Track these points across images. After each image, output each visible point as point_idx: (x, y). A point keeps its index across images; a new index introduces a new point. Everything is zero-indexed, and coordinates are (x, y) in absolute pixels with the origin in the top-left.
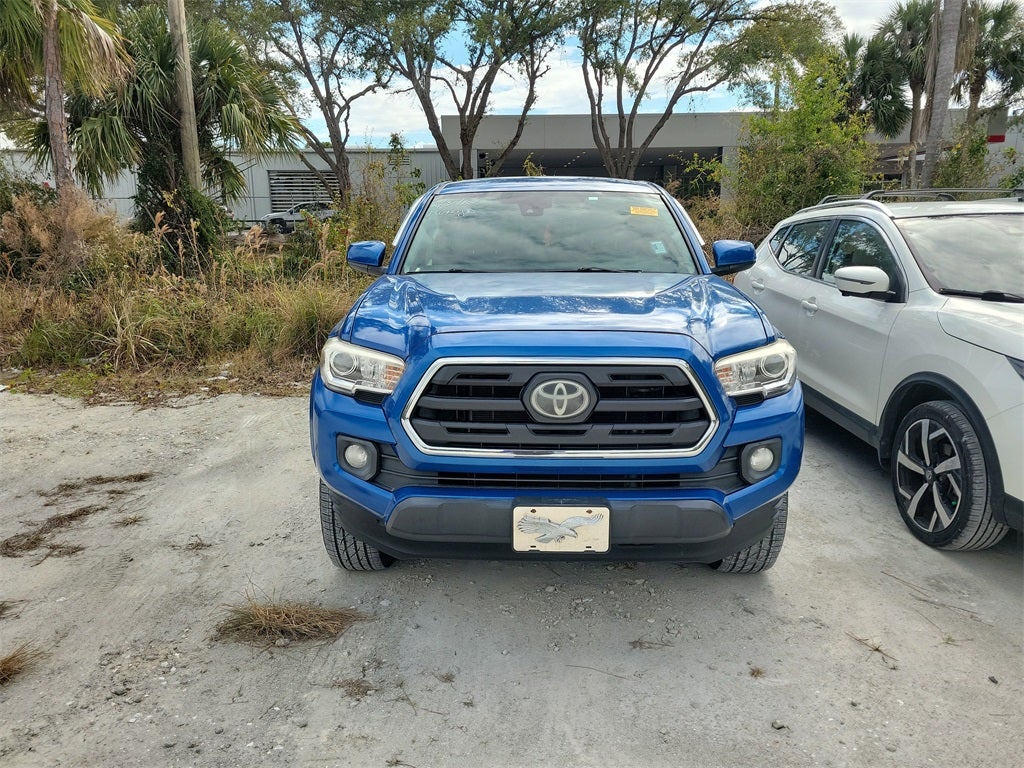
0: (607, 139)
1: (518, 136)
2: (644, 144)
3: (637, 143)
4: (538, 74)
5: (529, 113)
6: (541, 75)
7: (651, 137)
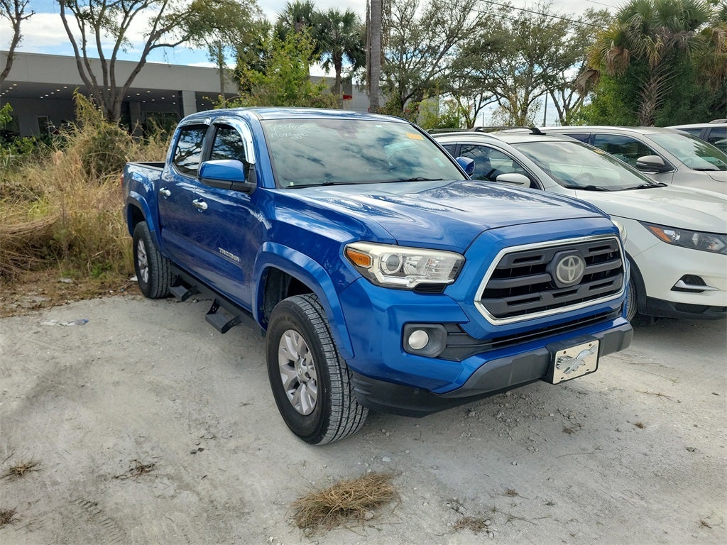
0: (93, 78)
1: (8, 69)
2: (126, 84)
3: (120, 82)
4: (22, 16)
5: (16, 50)
6: (26, 18)
7: (131, 79)
